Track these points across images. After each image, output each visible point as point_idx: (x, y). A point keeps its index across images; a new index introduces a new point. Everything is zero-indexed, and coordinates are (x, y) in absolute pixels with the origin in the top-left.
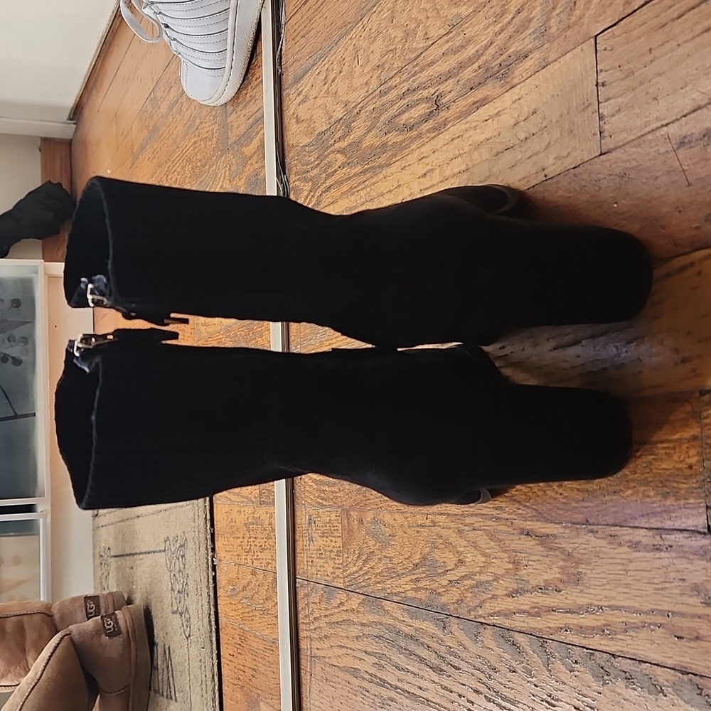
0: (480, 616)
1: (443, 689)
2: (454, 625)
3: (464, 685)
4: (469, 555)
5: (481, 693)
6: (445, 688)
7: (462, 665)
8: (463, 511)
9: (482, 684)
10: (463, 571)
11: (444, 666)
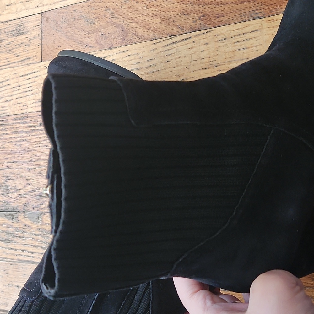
0: (42, 209)
1: (10, 249)
2: (21, 216)
3: (26, 245)
4: (34, 180)
5: (39, 246)
6: (11, 249)
7: (26, 235)
8: (31, 159)
9: (41, 242)
10: (30, 188)
11: (11, 238)
